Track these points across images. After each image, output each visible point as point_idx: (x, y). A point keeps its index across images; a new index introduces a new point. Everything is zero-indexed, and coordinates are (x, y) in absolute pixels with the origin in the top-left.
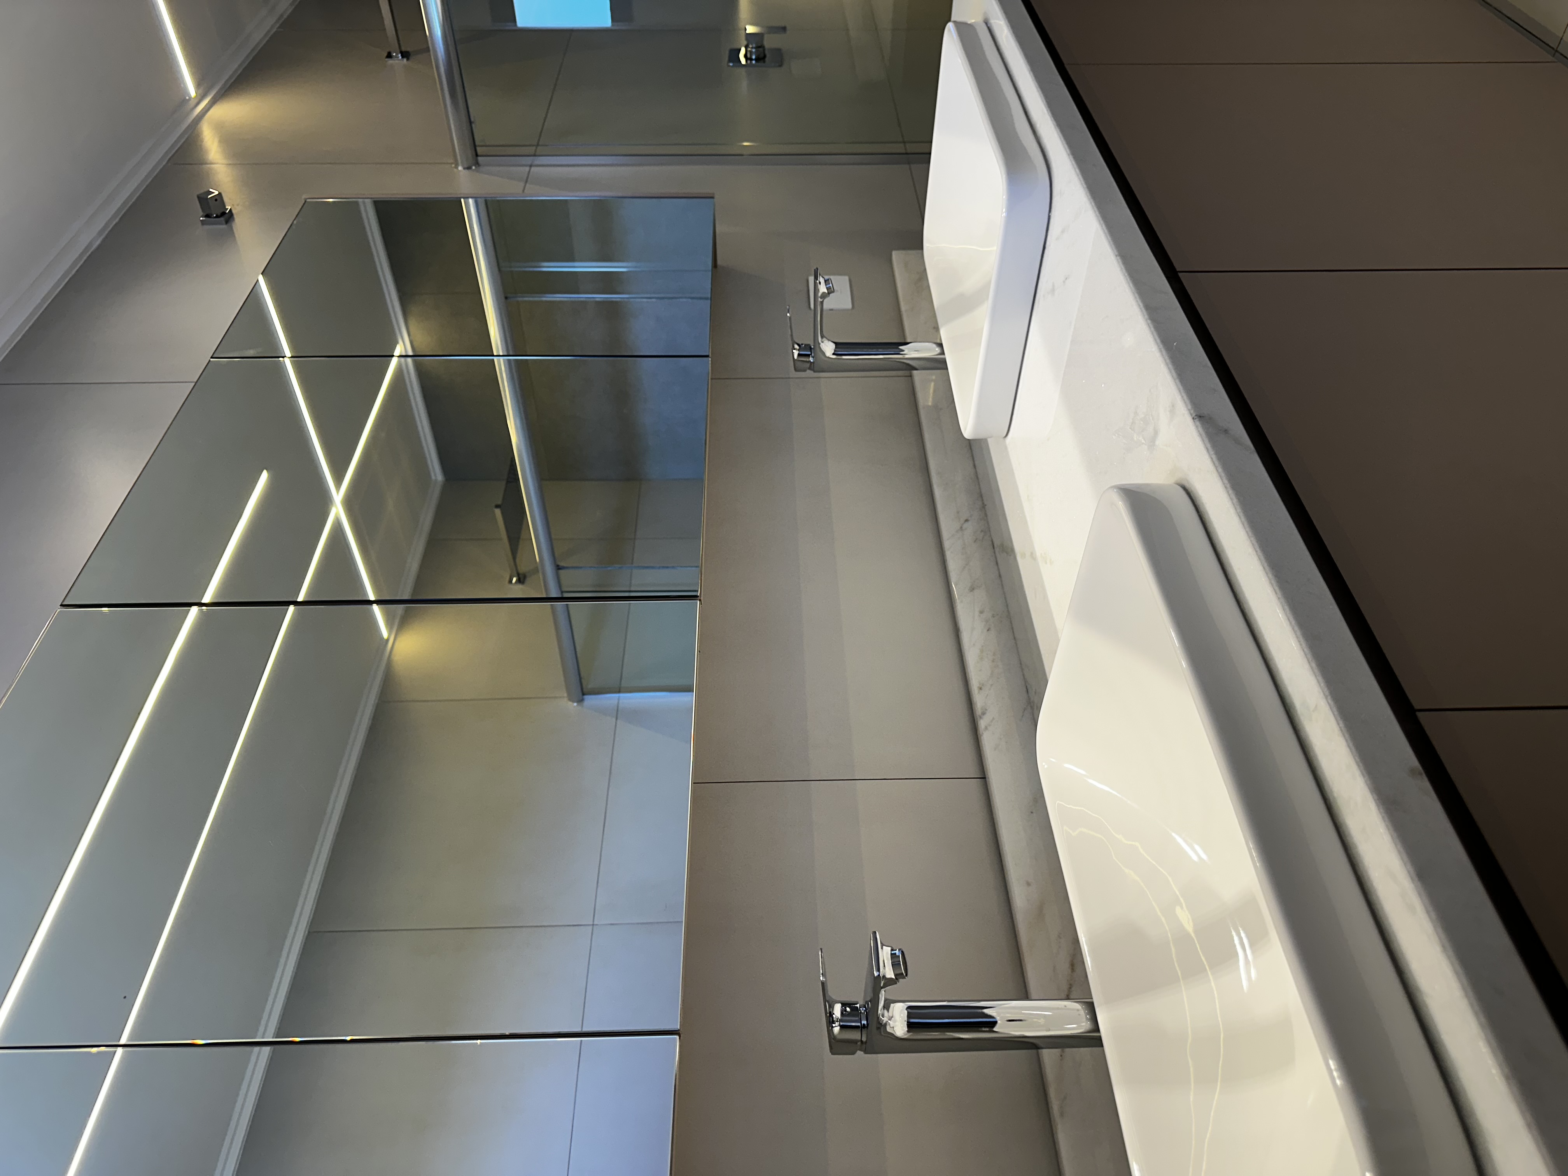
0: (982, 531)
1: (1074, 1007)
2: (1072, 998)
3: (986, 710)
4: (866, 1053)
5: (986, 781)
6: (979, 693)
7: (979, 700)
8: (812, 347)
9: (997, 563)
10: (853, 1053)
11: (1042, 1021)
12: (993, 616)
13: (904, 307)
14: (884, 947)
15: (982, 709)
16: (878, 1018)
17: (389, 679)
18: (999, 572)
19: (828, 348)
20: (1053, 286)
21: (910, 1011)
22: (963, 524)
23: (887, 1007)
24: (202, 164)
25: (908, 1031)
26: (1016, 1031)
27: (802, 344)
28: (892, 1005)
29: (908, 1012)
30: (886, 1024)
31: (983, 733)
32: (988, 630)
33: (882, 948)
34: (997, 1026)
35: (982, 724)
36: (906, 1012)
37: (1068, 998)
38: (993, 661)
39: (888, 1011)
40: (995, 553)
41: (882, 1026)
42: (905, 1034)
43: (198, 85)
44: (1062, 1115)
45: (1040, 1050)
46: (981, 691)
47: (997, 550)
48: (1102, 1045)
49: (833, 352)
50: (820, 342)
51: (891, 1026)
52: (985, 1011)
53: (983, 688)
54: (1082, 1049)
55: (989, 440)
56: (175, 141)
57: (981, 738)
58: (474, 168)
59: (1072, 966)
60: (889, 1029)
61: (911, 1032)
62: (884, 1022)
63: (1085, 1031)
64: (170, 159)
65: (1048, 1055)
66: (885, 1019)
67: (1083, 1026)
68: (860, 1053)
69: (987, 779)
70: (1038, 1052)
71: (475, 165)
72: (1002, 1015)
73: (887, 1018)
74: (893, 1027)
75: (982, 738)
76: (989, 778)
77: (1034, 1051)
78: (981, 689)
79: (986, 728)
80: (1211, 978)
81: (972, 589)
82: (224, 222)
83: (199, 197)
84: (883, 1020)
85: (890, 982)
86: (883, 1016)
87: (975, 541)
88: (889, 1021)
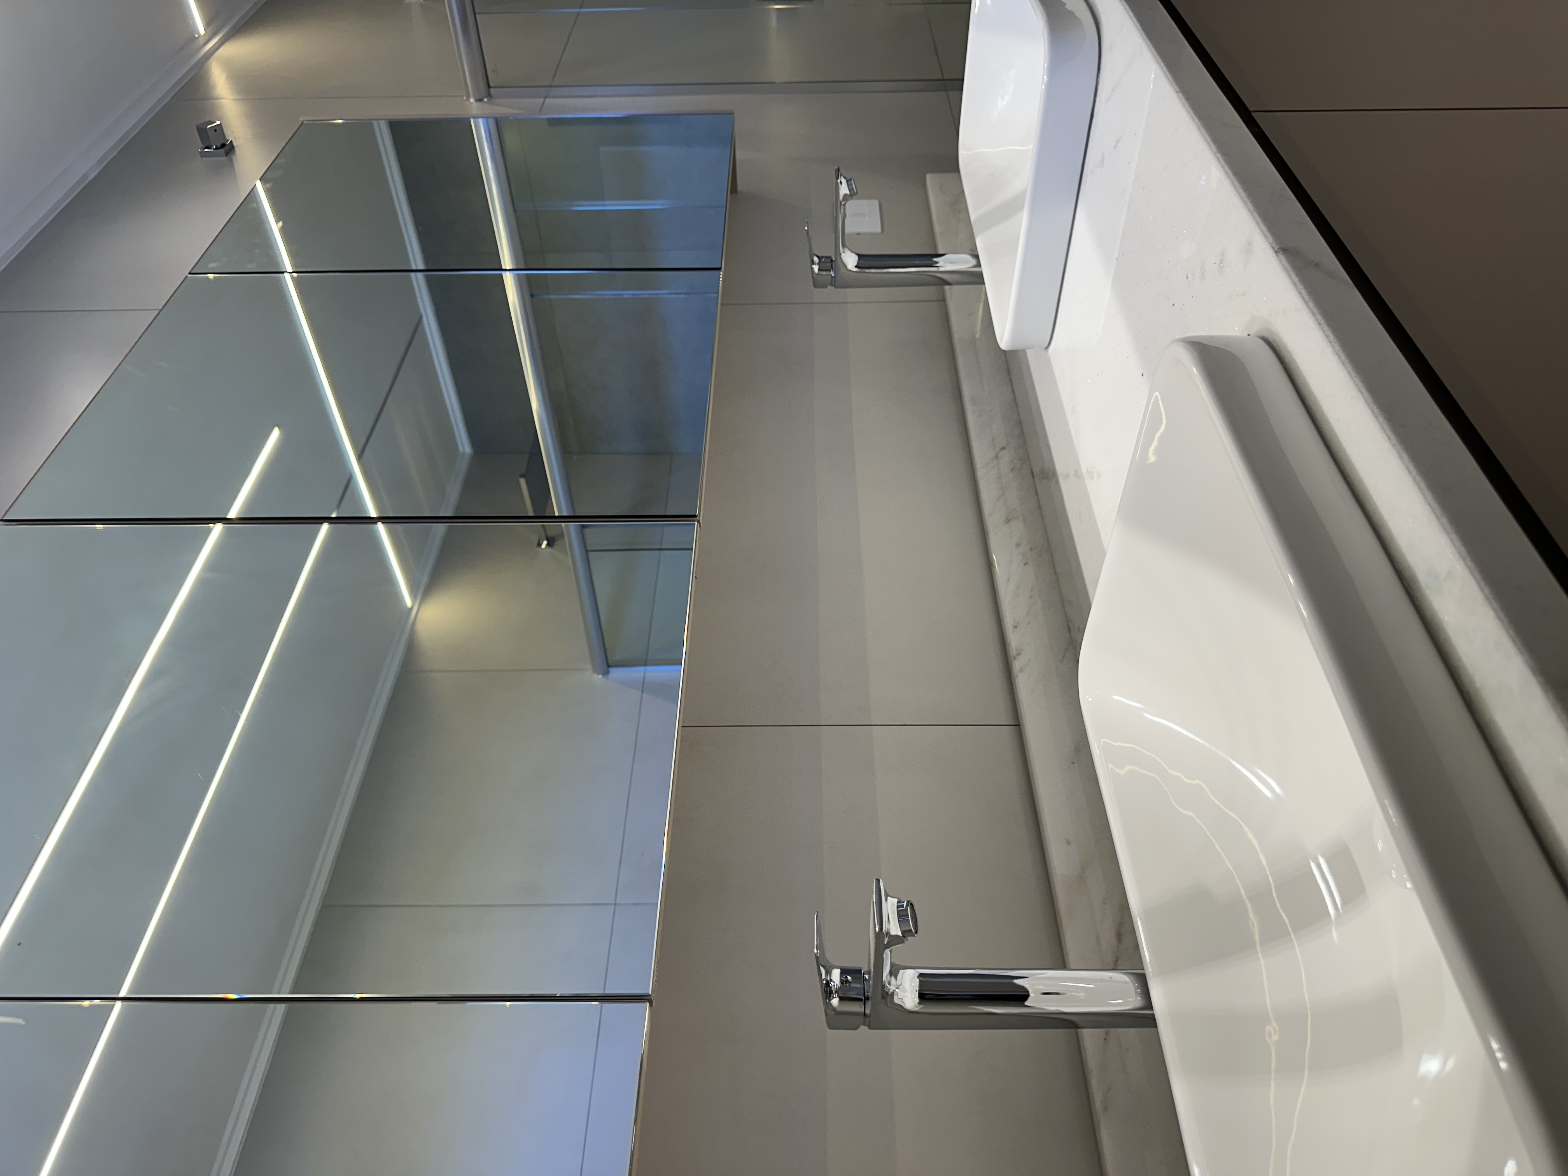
0: (1020, 459)
1: (1121, 978)
2: (1118, 968)
3: (1022, 650)
4: (870, 1027)
5: (1020, 728)
6: (1014, 631)
7: (1014, 640)
8: (834, 259)
9: (1037, 494)
10: (856, 1028)
11: (1082, 994)
12: (1031, 549)
13: (937, 229)
14: (889, 898)
15: (1017, 649)
16: (883, 986)
17: (411, 647)
18: (1039, 502)
19: (850, 260)
20: (1103, 156)
21: (921, 979)
22: (998, 453)
23: (894, 973)
24: (208, 99)
25: (919, 1003)
26: (1051, 1006)
27: (823, 257)
28: (901, 971)
29: (920, 981)
30: (893, 993)
31: (1017, 676)
32: (1025, 565)
33: (886, 900)
34: (1030, 999)
35: (1017, 665)
36: (918, 980)
37: (1114, 969)
38: (1030, 598)
39: (896, 978)
40: (1034, 482)
41: (887, 996)
42: (916, 1007)
43: (207, 25)
44: (1105, 1109)
45: (1079, 1030)
46: (1015, 629)
47: (1037, 480)
48: (1156, 1026)
49: (856, 264)
50: (841, 252)
51: (900, 997)
52: (1017, 981)
53: (1018, 625)
54: (1131, 1029)
55: (1029, 352)
56: (180, 79)
57: (1015, 680)
58: (486, 100)
59: (1119, 936)
60: (896, 1001)
61: (922, 1004)
62: (891, 991)
63: (1134, 1008)
64: (174, 95)
65: (1089, 1036)
66: (892, 988)
67: (1131, 1001)
68: (863, 1028)
69: (1022, 727)
70: (1077, 1034)
71: (487, 97)
72: (1036, 987)
73: (894, 985)
74: (902, 999)
75: (1017, 681)
76: (1024, 726)
77: (1072, 1030)
78: (1016, 627)
79: (1021, 670)
80: (1296, 944)
81: (1008, 521)
82: (224, 154)
83: (198, 129)
84: (890, 989)
85: (895, 940)
86: (889, 984)
87: (1012, 470)
88: (897, 990)
